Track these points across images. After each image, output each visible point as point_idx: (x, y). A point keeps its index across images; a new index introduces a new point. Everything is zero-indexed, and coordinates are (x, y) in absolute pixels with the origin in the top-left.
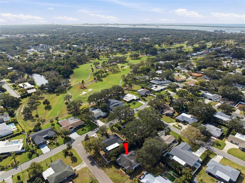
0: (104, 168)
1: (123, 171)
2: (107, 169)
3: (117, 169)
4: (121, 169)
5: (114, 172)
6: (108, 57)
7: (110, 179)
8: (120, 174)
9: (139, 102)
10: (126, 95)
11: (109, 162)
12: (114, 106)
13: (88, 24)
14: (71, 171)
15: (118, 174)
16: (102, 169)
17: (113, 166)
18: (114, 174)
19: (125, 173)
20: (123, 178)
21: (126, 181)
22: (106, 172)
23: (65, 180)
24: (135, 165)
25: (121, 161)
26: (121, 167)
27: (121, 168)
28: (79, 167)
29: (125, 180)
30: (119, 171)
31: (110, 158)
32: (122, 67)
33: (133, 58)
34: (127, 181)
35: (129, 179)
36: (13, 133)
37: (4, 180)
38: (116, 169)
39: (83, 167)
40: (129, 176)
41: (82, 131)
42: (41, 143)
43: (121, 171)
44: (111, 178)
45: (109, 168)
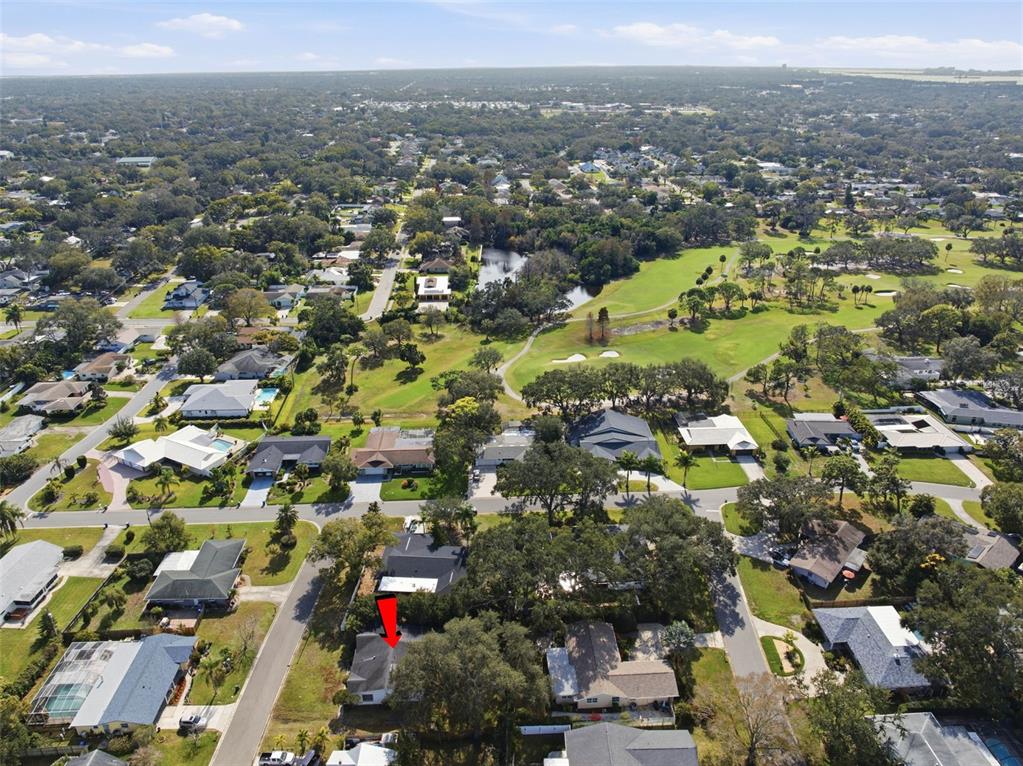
0: (311, 638)
2: (317, 645)
3: (339, 666)
5: (322, 669)
6: (859, 232)
7: (283, 682)
8: (327, 689)
9: (740, 467)
10: (709, 418)
12: (599, 444)
13: (949, 72)
14: (220, 589)
15: (321, 684)
16: (304, 638)
17: (343, 649)
18: (312, 677)
20: (319, 707)
21: (315, 719)
22: (305, 653)
23: (190, 606)
25: (367, 648)
28: (261, 593)
29: (317, 715)
32: (856, 290)
33: (991, 257)
34: (317, 721)
35: (328, 722)
36: (247, 417)
37: (106, 526)
40: (339, 714)
41: (404, 487)
42: (264, 473)
44: (288, 682)
45: (323, 648)
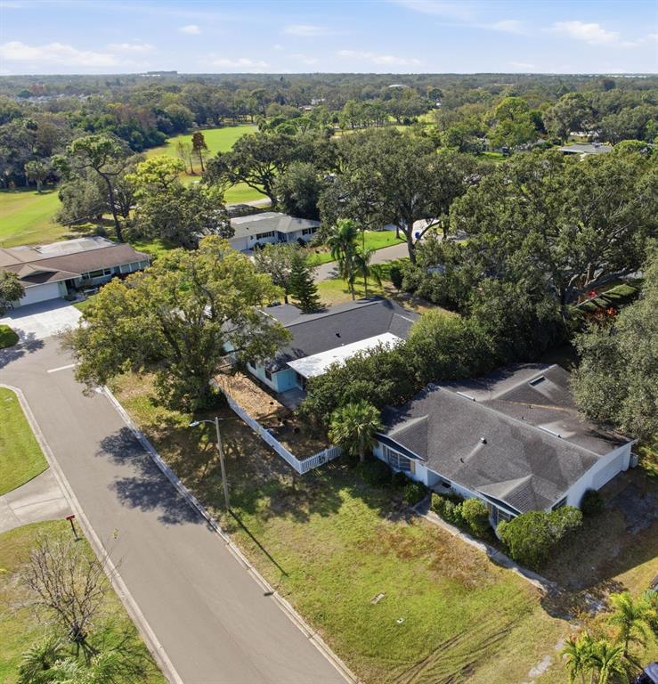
0: (250, 520)
1: (453, 531)
2: (282, 525)
3: (395, 519)
4: (432, 517)
5: (363, 546)
7: (305, 628)
8: (435, 566)
11: (313, 461)
15: (405, 569)
16: (230, 530)
17: (354, 495)
18: (363, 571)
19: (481, 548)
20: (473, 605)
21: (506, 631)
22: (273, 550)
24: (587, 463)
25: (435, 442)
26: (435, 498)
27: (440, 509)
29: (495, 623)
30: (414, 531)
31: (319, 421)
34: (516, 632)
35: (541, 615)
38: (385, 522)
39: (24, 522)
40: (536, 583)
43: (443, 539)
44: (318, 618)
45: (302, 518)
